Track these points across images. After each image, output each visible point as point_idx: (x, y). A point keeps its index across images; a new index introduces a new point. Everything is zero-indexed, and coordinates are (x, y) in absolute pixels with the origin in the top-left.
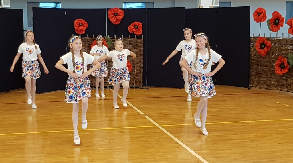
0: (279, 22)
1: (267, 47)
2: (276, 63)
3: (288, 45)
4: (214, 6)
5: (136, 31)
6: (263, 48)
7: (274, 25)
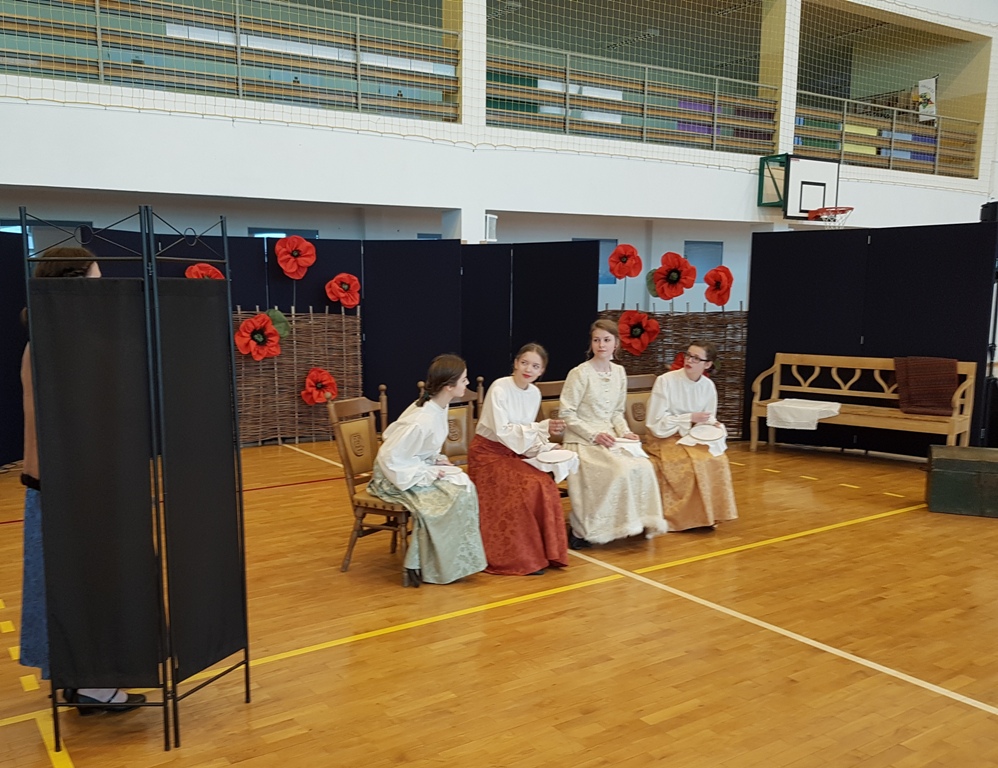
0: (679, 278)
1: (648, 332)
3: (702, 328)
5: (346, 297)
7: (666, 285)
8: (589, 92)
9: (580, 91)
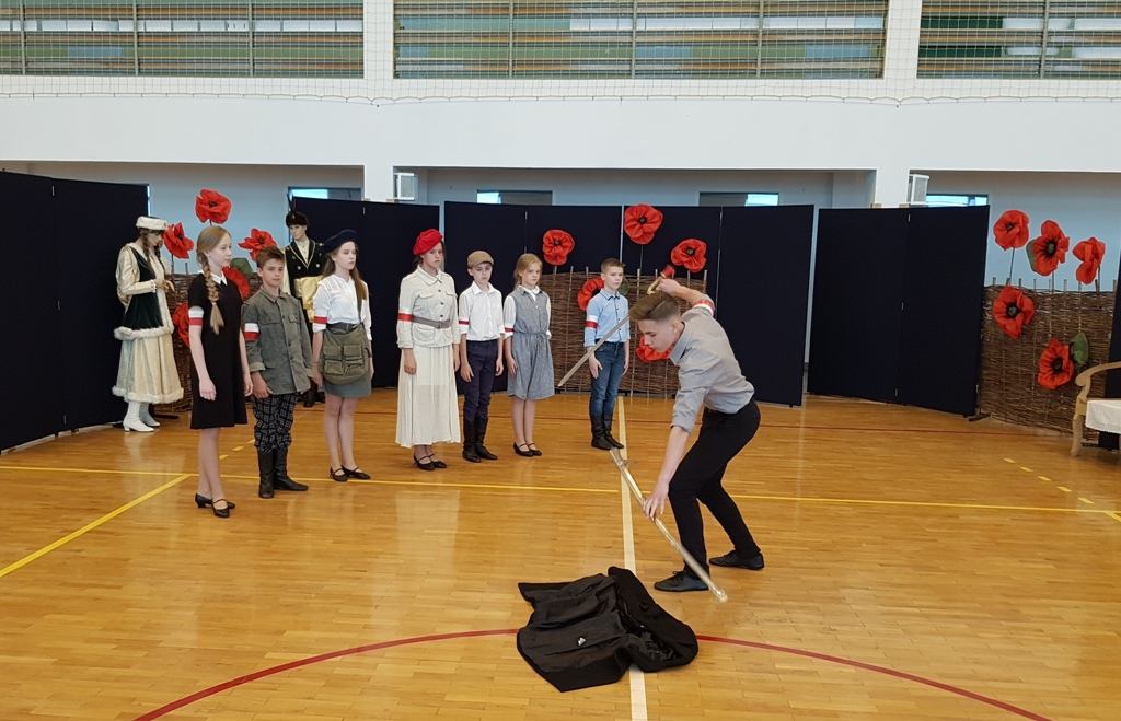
0: (1055, 249)
1: (1025, 313)
2: (1043, 357)
3: (1076, 310)
4: (913, 203)
5: (690, 262)
6: (1014, 317)
7: (1043, 258)
8: (1083, 25)
9: (1072, 25)
